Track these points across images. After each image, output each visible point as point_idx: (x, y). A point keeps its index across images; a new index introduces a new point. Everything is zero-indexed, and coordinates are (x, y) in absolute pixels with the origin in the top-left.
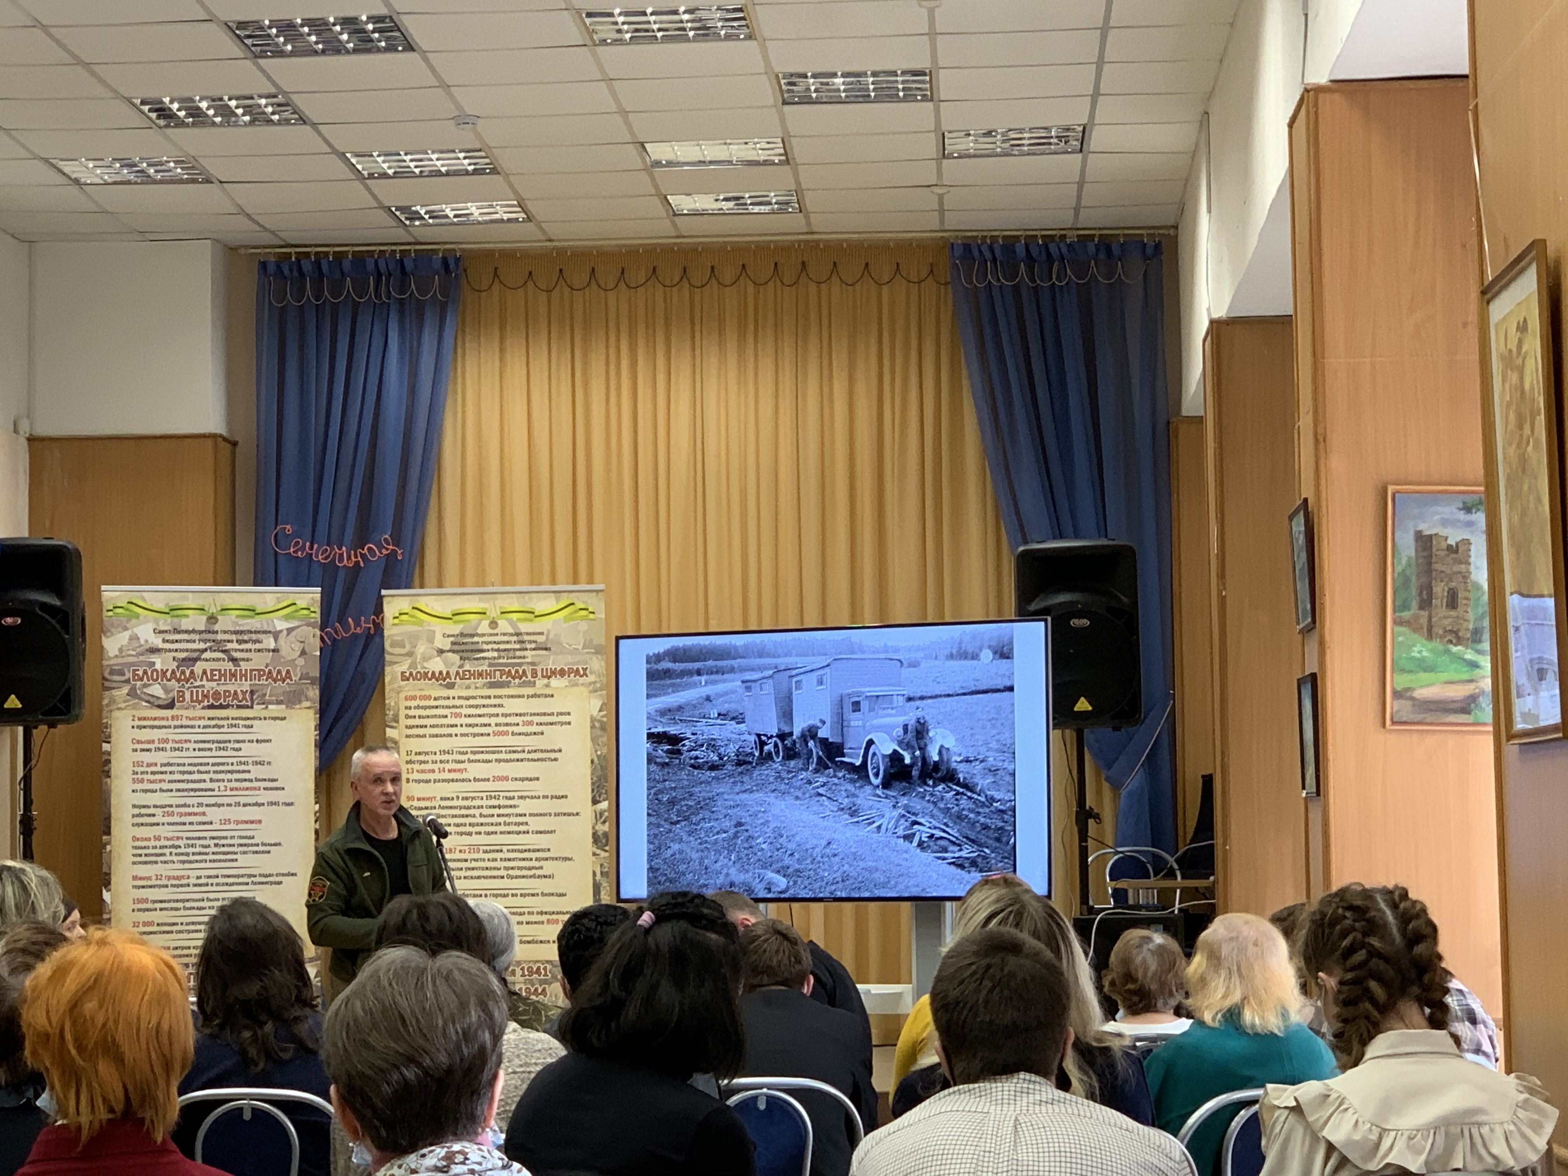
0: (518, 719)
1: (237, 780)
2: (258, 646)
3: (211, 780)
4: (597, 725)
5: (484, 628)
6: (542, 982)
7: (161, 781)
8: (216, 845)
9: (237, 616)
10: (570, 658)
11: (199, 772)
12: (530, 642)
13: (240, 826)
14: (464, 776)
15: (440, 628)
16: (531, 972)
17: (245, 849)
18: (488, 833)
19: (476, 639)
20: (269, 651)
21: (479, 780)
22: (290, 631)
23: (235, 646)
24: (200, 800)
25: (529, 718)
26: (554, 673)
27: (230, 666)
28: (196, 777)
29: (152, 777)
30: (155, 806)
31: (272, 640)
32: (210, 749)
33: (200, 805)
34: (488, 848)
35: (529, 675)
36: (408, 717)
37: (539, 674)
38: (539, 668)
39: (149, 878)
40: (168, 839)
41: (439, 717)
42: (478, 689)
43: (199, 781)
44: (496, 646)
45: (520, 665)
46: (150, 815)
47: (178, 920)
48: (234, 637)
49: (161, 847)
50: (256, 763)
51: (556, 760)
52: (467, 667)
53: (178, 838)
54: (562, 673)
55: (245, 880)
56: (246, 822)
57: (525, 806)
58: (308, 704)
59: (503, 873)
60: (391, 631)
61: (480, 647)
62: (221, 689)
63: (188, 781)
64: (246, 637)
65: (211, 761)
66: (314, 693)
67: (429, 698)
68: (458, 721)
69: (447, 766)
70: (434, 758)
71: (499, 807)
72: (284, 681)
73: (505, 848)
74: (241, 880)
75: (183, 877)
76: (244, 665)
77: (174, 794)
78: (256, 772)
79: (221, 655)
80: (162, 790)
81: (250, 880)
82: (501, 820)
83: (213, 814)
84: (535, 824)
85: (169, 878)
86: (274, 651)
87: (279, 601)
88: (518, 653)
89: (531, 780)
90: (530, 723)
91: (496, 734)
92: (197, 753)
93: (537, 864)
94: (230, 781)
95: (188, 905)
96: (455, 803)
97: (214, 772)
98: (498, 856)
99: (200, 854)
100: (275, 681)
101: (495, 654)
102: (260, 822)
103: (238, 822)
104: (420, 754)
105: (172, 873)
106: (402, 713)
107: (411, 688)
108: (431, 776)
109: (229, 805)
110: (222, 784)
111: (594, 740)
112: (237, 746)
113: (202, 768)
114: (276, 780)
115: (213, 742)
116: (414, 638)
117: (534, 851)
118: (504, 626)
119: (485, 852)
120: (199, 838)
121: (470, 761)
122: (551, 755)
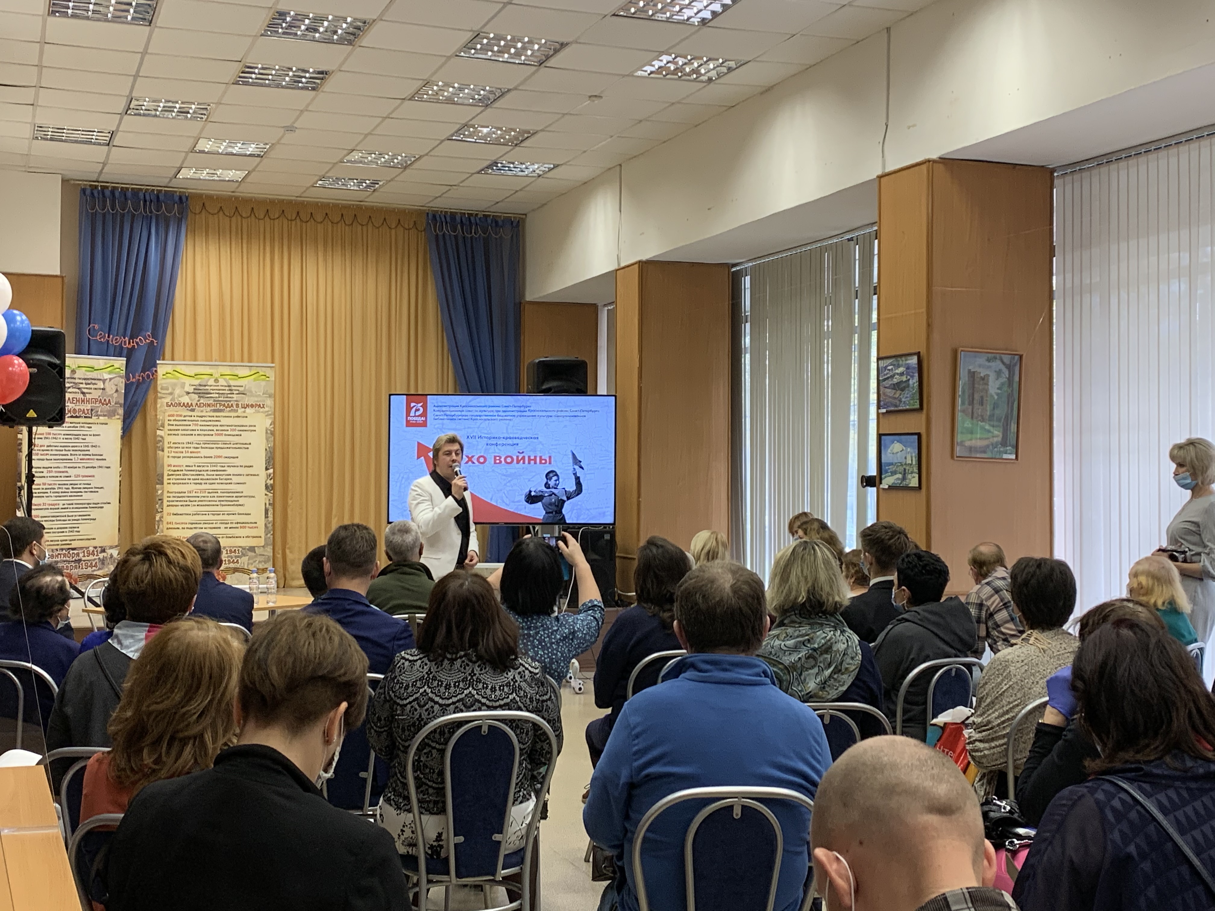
0: (229, 428)
1: (83, 455)
2: (95, 386)
3: (71, 455)
4: (269, 432)
5: (211, 382)
6: (236, 557)
7: (47, 455)
8: (72, 488)
9: (86, 371)
10: (256, 399)
11: (65, 450)
12: (235, 390)
13: (85, 478)
14: (199, 455)
15: (188, 381)
16: (231, 551)
17: (86, 490)
18: (211, 484)
19: (207, 387)
20: (100, 389)
21: (207, 457)
22: (111, 379)
23: (84, 386)
24: (65, 465)
25: (234, 428)
26: (248, 406)
27: (81, 396)
28: (64, 453)
29: (43, 453)
30: (44, 468)
31: (102, 383)
32: (71, 439)
33: (65, 467)
34: (211, 491)
35: (235, 406)
36: (169, 425)
37: (240, 406)
38: (240, 403)
39: (40, 505)
40: (49, 485)
41: (187, 425)
42: (207, 412)
43: (65, 455)
44: (217, 392)
45: (230, 401)
46: (40, 472)
47: (54, 526)
48: (84, 382)
49: (46, 489)
50: (93, 446)
51: (248, 448)
52: (202, 401)
53: (54, 484)
54: (252, 406)
55: (86, 506)
56: (87, 476)
57: (230, 471)
58: (118, 417)
59: (219, 503)
60: (161, 381)
61: (209, 391)
62: (77, 408)
63: (60, 455)
64: (89, 382)
65: (71, 445)
66: (121, 411)
67: (181, 416)
68: (196, 428)
69: (190, 450)
70: (183, 446)
71: (217, 471)
72: (107, 405)
73: (219, 491)
74: (84, 506)
75: (56, 504)
76: (88, 396)
77: (53, 461)
78: (93, 451)
79: (77, 390)
80: (47, 460)
81: (88, 506)
82: (218, 477)
83: (72, 472)
84: (235, 479)
85: (49, 505)
86: (103, 389)
87: (106, 364)
88: (229, 396)
89: (234, 458)
90: (235, 430)
91: (216, 435)
92: (65, 441)
93: (236, 499)
94: (80, 455)
95: (58, 518)
96: (193, 468)
97: (73, 450)
98: (216, 495)
99: (65, 492)
100: (103, 404)
101: (217, 395)
102: (94, 476)
103: (83, 476)
104: (175, 443)
105: (51, 502)
106: (167, 423)
107: (172, 410)
108: (181, 455)
109: (79, 467)
110: (76, 457)
111: (267, 439)
112: (84, 437)
113: (67, 449)
114: (102, 455)
115: (72, 435)
116: (174, 385)
117: (234, 493)
118: (222, 382)
119: (209, 493)
120: (64, 484)
121: (202, 448)
122: (246, 446)
